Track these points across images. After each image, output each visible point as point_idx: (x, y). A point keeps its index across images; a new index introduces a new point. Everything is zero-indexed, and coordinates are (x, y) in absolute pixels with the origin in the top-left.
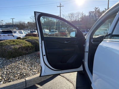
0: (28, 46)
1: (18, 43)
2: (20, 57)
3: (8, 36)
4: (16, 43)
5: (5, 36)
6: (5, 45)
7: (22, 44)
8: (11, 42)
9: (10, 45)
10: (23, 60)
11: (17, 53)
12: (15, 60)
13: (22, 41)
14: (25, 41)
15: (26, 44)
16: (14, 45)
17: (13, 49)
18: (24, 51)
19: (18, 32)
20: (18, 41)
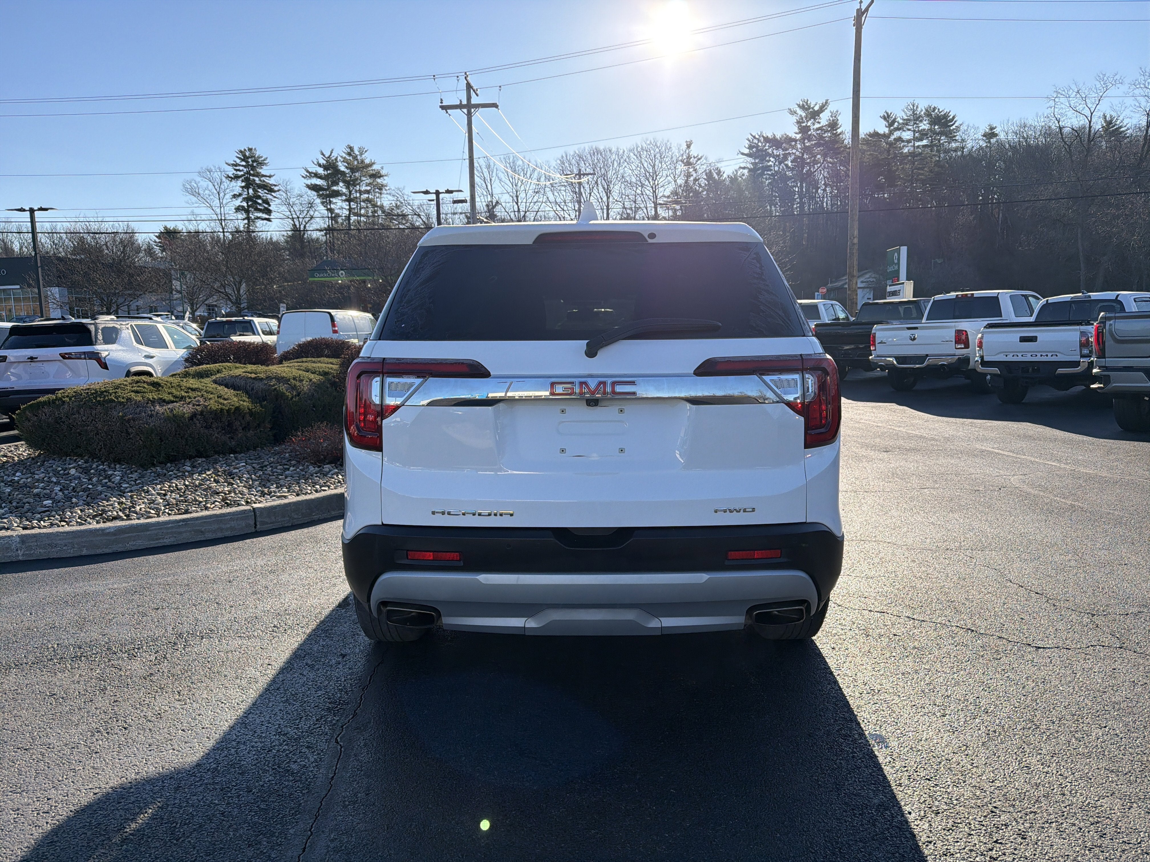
0: (237, 408)
1: (184, 394)
2: (200, 461)
3: (65, 364)
4: (169, 394)
5: (42, 363)
6: (122, 400)
7: (201, 399)
8: (144, 388)
9: (147, 403)
10: (219, 471)
11: (186, 439)
12: (181, 469)
13: (200, 387)
14: (215, 386)
15: (225, 399)
16: (164, 401)
17: (165, 420)
18: (218, 433)
19: (130, 331)
20: (179, 386)
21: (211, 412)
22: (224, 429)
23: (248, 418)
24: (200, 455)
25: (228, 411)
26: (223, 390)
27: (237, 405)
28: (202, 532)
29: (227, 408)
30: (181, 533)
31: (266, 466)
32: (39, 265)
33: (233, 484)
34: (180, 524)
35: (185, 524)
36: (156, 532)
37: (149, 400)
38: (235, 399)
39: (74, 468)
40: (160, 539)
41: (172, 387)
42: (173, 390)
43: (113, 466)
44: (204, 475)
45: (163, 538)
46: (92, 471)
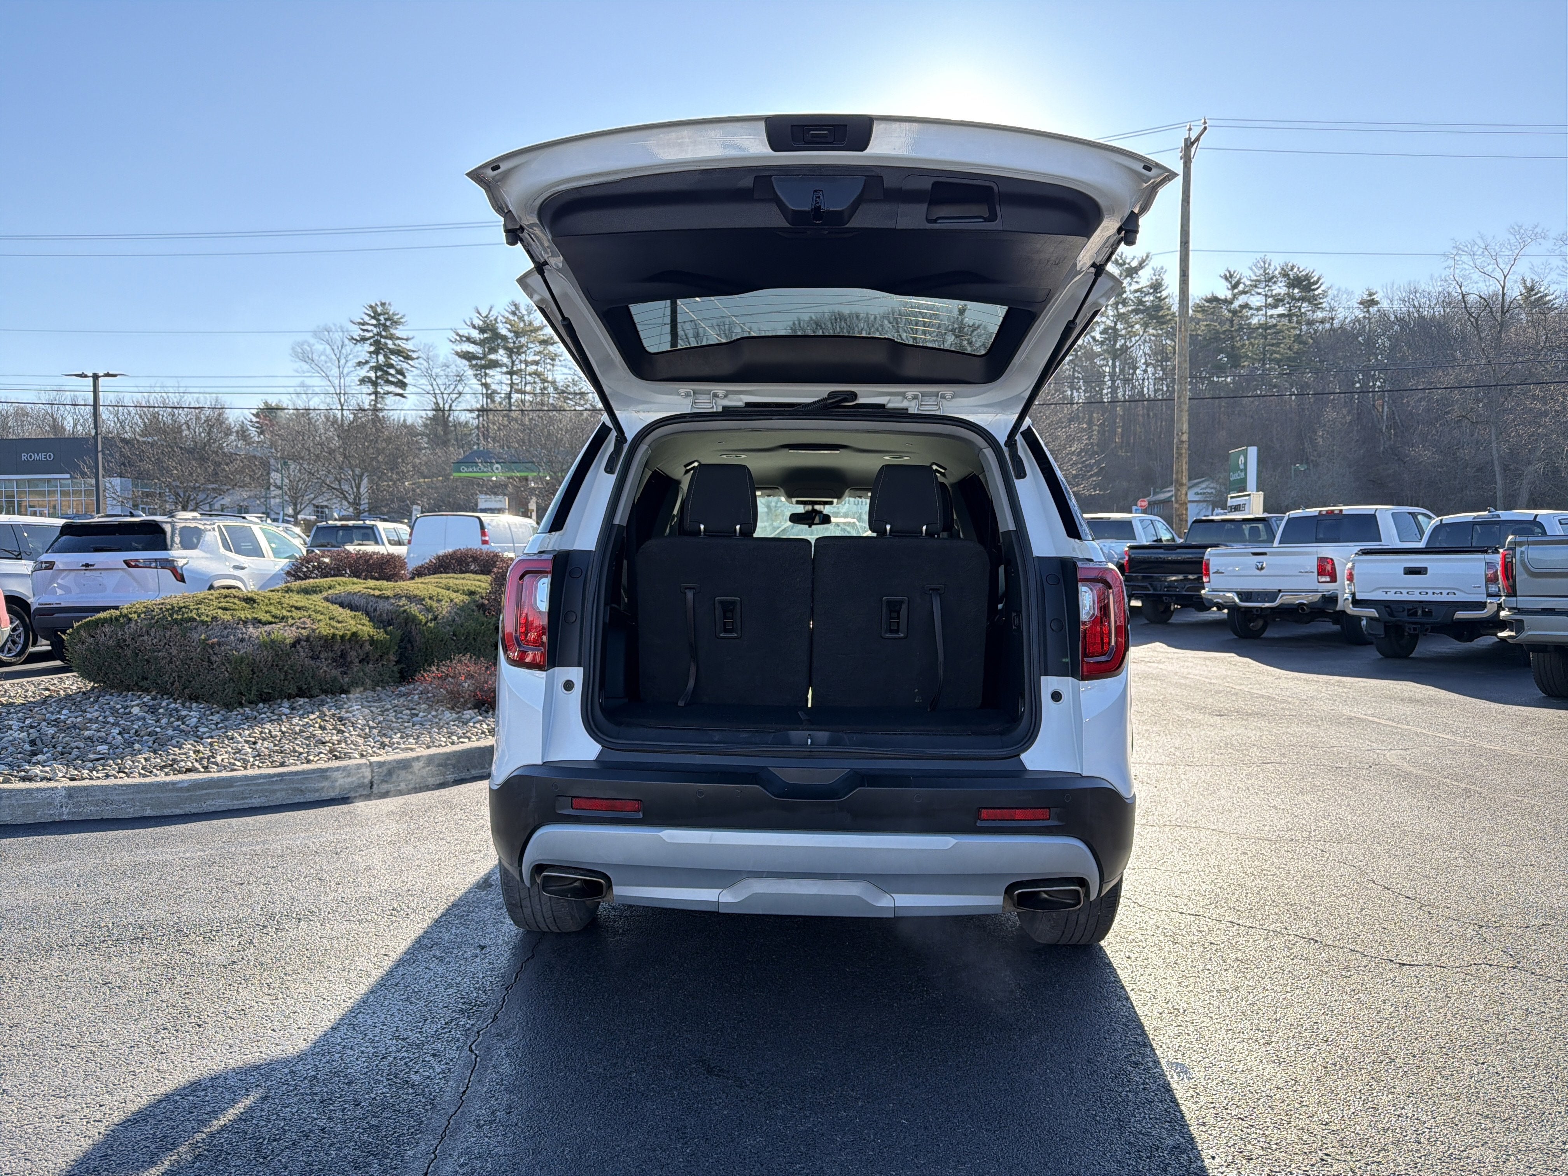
0: (354, 634)
1: (285, 613)
2: (301, 701)
3: (130, 574)
4: (266, 612)
5: (99, 572)
6: (206, 619)
7: (308, 621)
8: (235, 604)
9: (238, 624)
10: (326, 715)
11: (286, 672)
12: (276, 712)
13: (308, 605)
14: (326, 604)
15: (339, 622)
16: (260, 622)
17: (260, 646)
18: (327, 666)
19: (217, 533)
20: (280, 603)
21: (320, 638)
22: (334, 660)
23: (367, 647)
24: (301, 694)
25: (342, 637)
26: (336, 610)
27: (354, 629)
28: (301, 791)
29: (341, 633)
30: (275, 791)
31: (388, 710)
32: (100, 449)
33: (344, 732)
34: (274, 779)
35: (281, 780)
36: (241, 789)
37: (240, 619)
38: (353, 622)
39: (137, 705)
40: (247, 798)
41: (271, 604)
42: (272, 608)
43: (187, 704)
44: (306, 720)
45: (251, 798)
46: (161, 711)
